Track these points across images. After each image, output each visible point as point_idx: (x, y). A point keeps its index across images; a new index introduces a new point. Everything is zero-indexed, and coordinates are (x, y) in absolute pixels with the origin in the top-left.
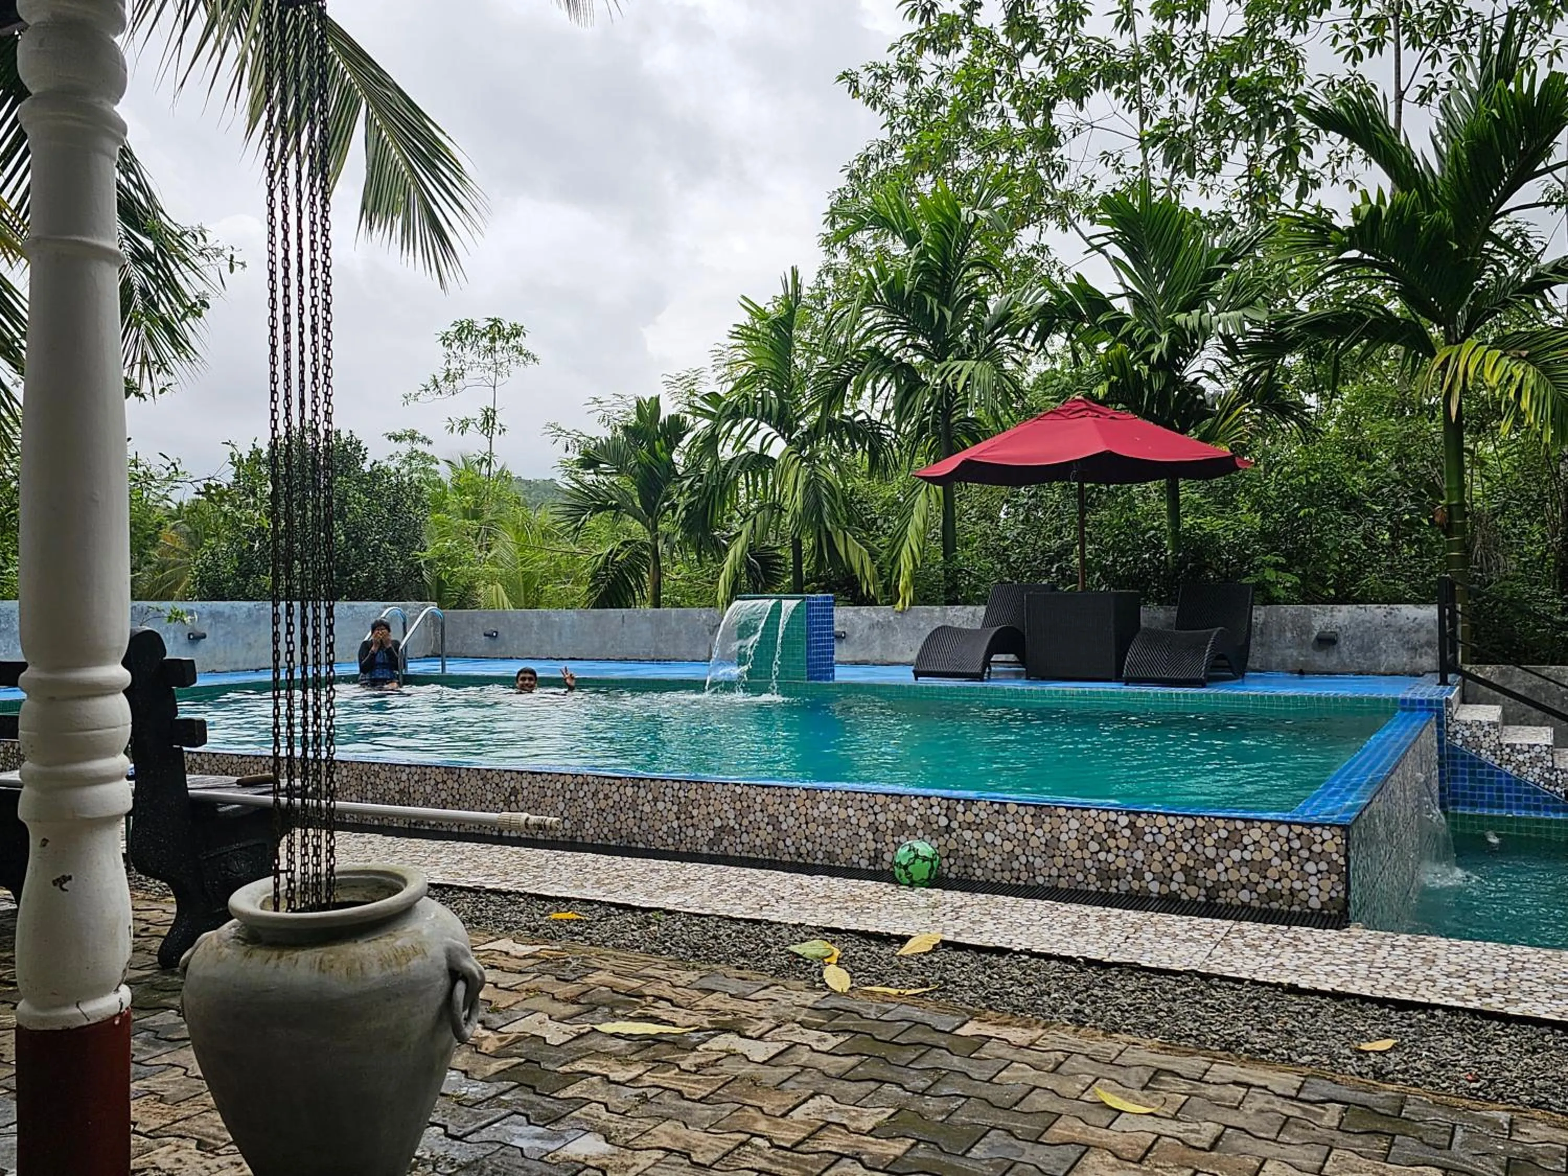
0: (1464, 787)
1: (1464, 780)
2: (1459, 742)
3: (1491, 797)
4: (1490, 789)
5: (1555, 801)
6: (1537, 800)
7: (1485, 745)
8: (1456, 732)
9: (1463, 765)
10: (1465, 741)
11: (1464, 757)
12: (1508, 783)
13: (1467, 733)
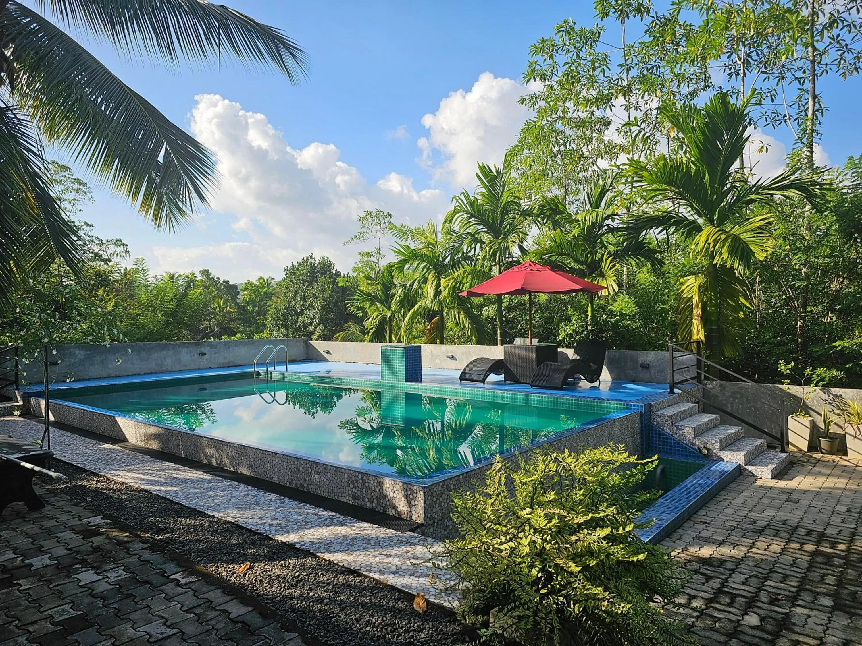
0: (656, 444)
1: (656, 441)
2: (655, 423)
3: (667, 449)
4: (667, 446)
5: (694, 453)
6: (686, 452)
7: (666, 425)
8: (654, 419)
9: (656, 434)
10: (658, 423)
11: (656, 430)
12: (675, 443)
13: (659, 420)
